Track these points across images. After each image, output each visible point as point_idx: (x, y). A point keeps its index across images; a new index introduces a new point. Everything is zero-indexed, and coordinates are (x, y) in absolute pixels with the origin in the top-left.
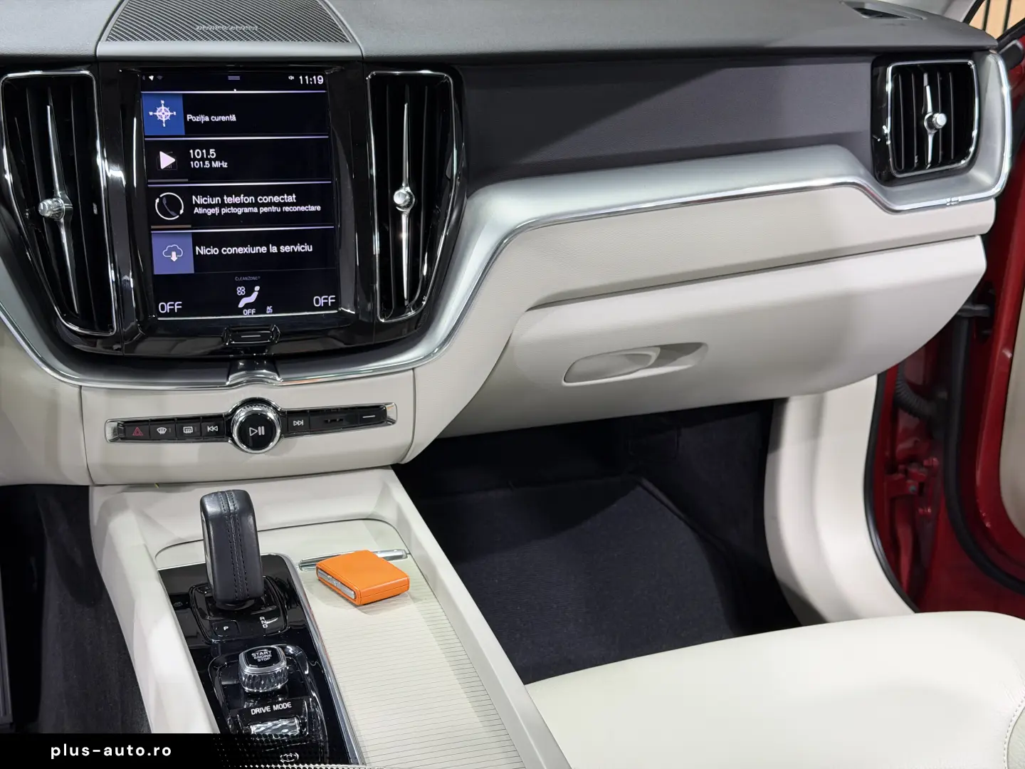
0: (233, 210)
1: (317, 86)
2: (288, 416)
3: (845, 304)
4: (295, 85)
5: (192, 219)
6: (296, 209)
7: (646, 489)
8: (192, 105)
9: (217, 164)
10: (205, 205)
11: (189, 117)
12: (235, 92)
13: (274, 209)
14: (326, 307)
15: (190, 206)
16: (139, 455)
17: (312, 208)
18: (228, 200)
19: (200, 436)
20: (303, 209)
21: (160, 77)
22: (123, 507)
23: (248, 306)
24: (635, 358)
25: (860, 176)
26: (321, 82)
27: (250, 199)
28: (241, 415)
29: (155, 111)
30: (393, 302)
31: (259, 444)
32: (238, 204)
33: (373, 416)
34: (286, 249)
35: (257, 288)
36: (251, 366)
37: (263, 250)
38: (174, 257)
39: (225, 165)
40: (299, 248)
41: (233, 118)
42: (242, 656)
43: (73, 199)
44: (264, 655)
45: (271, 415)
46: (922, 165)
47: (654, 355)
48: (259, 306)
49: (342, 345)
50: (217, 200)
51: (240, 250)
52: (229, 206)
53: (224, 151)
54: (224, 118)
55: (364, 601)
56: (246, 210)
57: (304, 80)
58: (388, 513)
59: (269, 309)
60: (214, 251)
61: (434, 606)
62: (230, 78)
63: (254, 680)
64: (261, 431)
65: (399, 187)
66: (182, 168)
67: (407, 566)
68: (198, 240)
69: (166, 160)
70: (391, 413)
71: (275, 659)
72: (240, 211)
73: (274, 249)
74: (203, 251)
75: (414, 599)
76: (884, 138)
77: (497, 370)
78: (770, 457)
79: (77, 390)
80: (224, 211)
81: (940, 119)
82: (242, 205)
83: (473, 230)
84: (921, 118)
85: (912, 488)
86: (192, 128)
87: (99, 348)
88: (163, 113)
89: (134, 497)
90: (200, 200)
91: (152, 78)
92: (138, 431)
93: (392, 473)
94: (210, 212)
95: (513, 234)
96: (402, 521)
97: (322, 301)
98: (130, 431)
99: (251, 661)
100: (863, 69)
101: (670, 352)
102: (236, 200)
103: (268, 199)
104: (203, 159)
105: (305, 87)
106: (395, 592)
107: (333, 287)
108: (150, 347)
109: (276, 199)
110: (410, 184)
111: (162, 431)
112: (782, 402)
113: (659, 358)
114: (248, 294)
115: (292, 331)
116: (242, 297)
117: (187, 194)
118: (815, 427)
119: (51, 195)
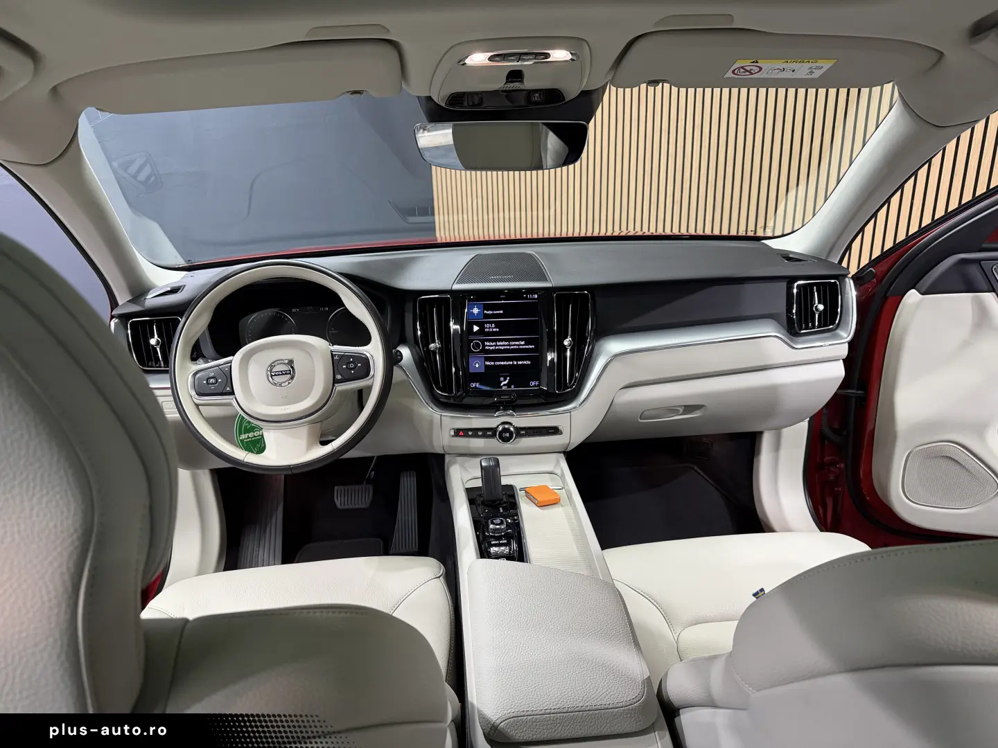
0: (500, 347)
1: (535, 299)
2: (518, 430)
3: (773, 389)
4: (526, 298)
5: (484, 351)
6: (524, 347)
7: (696, 471)
8: (487, 307)
9: (494, 330)
10: (490, 346)
11: (485, 312)
12: (503, 301)
13: (516, 347)
14: (535, 386)
15: (484, 346)
16: (462, 442)
17: (531, 347)
18: (498, 343)
19: (485, 436)
20: (527, 347)
21: (475, 297)
22: (455, 462)
23: (504, 385)
24: (673, 410)
25: (780, 333)
26: (536, 297)
27: (507, 343)
28: (500, 428)
29: (472, 309)
30: (562, 383)
31: (506, 440)
32: (502, 345)
33: (554, 431)
34: (520, 363)
35: (508, 378)
36: (505, 409)
37: (511, 363)
38: (477, 366)
39: (498, 330)
40: (525, 362)
41: (502, 312)
42: (490, 521)
43: (441, 342)
44: (498, 521)
45: (512, 429)
46: (813, 327)
47: (681, 410)
48: (508, 385)
49: (543, 401)
50: (494, 343)
51: (502, 363)
52: (498, 346)
53: (497, 324)
54: (498, 312)
55: (542, 505)
56: (505, 347)
57: (530, 296)
58: (559, 472)
59: (513, 386)
60: (492, 363)
61: (569, 509)
62: (501, 296)
63: (495, 530)
64: (508, 435)
65: (567, 338)
66: (481, 332)
67: (562, 494)
68: (487, 359)
69: (476, 328)
70: (560, 428)
71: (502, 523)
72: (502, 348)
73: (515, 363)
74: (488, 363)
75: (562, 506)
76: (792, 314)
77: (610, 411)
78: (755, 460)
79: (440, 416)
80: (497, 348)
81: (821, 307)
82: (504, 345)
83: (598, 355)
84: (812, 306)
85: (832, 478)
86: (486, 316)
87: (452, 401)
88: (476, 311)
89: (459, 459)
90: (488, 344)
91: (471, 297)
92: (462, 433)
93: (562, 455)
94: (491, 348)
95: (616, 356)
96: (562, 476)
97: (533, 384)
98: (459, 433)
99: (493, 523)
100: (784, 285)
101: (689, 409)
102: (501, 343)
103: (513, 343)
104: (489, 328)
105: (530, 299)
106: (555, 503)
107: (538, 378)
108: (467, 401)
109: (517, 343)
110: (571, 337)
111: (470, 433)
112: (761, 433)
113: (684, 410)
114: (505, 381)
115: (522, 395)
116: (502, 381)
117: (483, 341)
118: (777, 447)
119: (434, 342)
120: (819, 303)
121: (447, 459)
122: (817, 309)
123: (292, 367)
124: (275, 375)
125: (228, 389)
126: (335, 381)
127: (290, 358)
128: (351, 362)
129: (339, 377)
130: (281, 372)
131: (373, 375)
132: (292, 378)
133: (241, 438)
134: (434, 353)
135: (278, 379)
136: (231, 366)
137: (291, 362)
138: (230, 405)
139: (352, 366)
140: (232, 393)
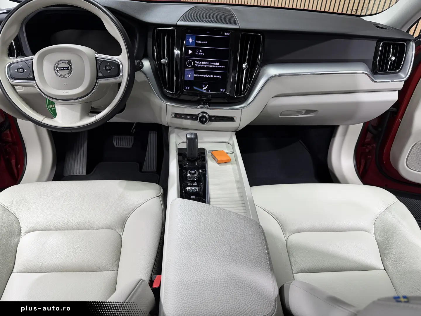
0: (204, 66)
1: (228, 36)
2: (210, 117)
3: (357, 105)
4: (222, 35)
5: (194, 67)
6: (219, 67)
8: (198, 38)
9: (201, 54)
10: (198, 64)
11: (197, 41)
12: (208, 36)
13: (213, 66)
14: (223, 92)
15: (194, 64)
16: (178, 121)
17: (223, 67)
18: (203, 63)
19: (191, 119)
20: (220, 67)
21: (191, 31)
22: (173, 132)
23: (205, 90)
24: (299, 112)
25: (367, 71)
26: (229, 34)
27: (208, 63)
28: (200, 115)
29: (189, 39)
30: (238, 91)
31: (203, 122)
32: (205, 64)
33: (231, 119)
34: (215, 76)
35: (207, 85)
36: (204, 104)
37: (210, 76)
38: (189, 76)
39: (203, 54)
40: (218, 77)
41: (207, 42)
42: (188, 171)
43: (169, 59)
44: (193, 172)
45: (207, 116)
46: (386, 70)
47: (304, 112)
48: (207, 90)
49: (227, 101)
50: (201, 63)
51: (204, 76)
52: (203, 64)
53: (204, 50)
54: (204, 42)
55: (220, 163)
56: (207, 66)
57: (225, 34)
58: (231, 142)
59: (209, 91)
60: (199, 75)
61: (235, 166)
62: (207, 32)
63: (190, 177)
64: (204, 119)
65: (245, 63)
66: (193, 54)
67: (232, 156)
68: (195, 72)
69: (190, 52)
70: (235, 119)
71: (195, 173)
72: (205, 66)
73: (212, 76)
74: (196, 75)
75: (232, 164)
76: (376, 61)
77: (264, 110)
78: (332, 139)
79: (166, 105)
80: (202, 66)
81: (393, 58)
82: (206, 65)
83: (262, 76)
84: (388, 57)
85: (367, 151)
86: (197, 44)
87: (175, 97)
88: (191, 40)
89: (176, 130)
90: (197, 62)
91: (189, 31)
92: (178, 116)
93: (234, 133)
94: (199, 65)
95: (272, 77)
96: (233, 146)
97: (222, 90)
99: (190, 173)
100: (374, 43)
101: (308, 112)
102: (205, 63)
103: (212, 64)
104: (198, 52)
105: (225, 35)
106: (227, 162)
107: (225, 87)
108: (183, 97)
109: (214, 64)
110: (247, 63)
111: (183, 117)
112: (338, 126)
113: (305, 112)
114: (205, 87)
115: (214, 97)
116: (204, 87)
117: (194, 60)
118: (345, 134)
119: (164, 58)
120: (392, 56)
121: (170, 129)
122: (391, 60)
123: (71, 66)
124: (60, 70)
125: (31, 76)
126: (98, 78)
127: (69, 59)
128: (108, 66)
129: (100, 75)
130: (63, 68)
131: (122, 76)
132: (70, 73)
133: (50, 107)
134: (164, 65)
135: (61, 73)
136: (32, 62)
137: (69, 62)
138: (33, 86)
139: (108, 68)
140: (34, 79)
